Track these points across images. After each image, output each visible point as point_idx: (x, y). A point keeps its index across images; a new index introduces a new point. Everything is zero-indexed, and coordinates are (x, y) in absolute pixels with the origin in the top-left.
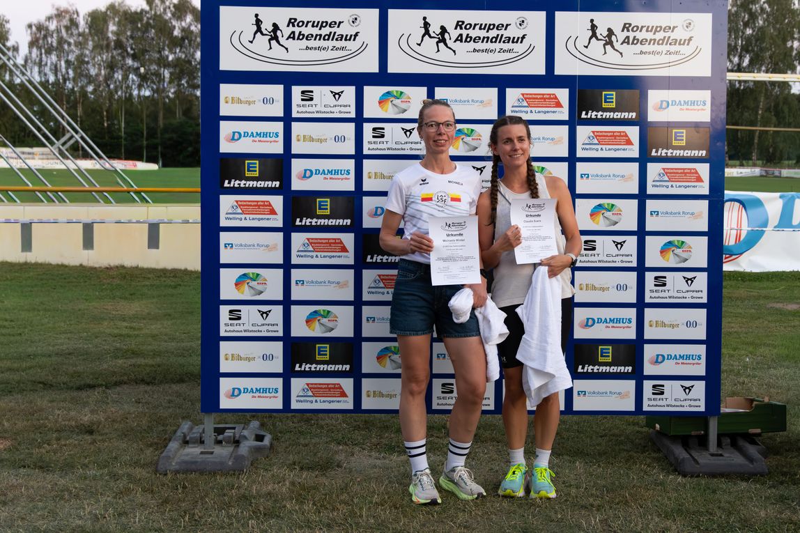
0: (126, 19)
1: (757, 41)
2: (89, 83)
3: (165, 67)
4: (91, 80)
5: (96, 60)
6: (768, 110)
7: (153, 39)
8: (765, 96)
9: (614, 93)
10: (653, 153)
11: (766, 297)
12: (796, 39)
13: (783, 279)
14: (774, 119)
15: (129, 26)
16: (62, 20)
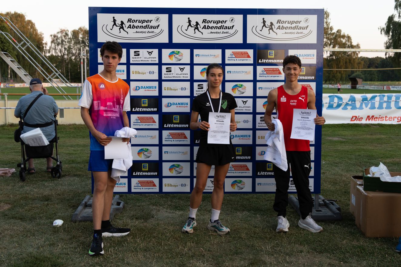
0: (85, 33)
2: (73, 56)
4: (73, 55)
5: (75, 47)
11: (325, 135)
12: (325, 38)
13: (331, 127)
16: (62, 33)
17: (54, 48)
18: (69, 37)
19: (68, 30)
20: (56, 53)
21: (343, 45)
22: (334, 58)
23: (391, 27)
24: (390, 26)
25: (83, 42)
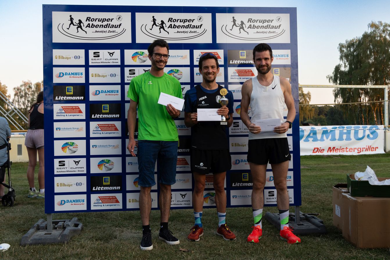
16: (26, 86)
17: (17, 100)
18: (33, 89)
19: (32, 83)
20: (19, 105)
23: (339, 76)
24: (337, 75)
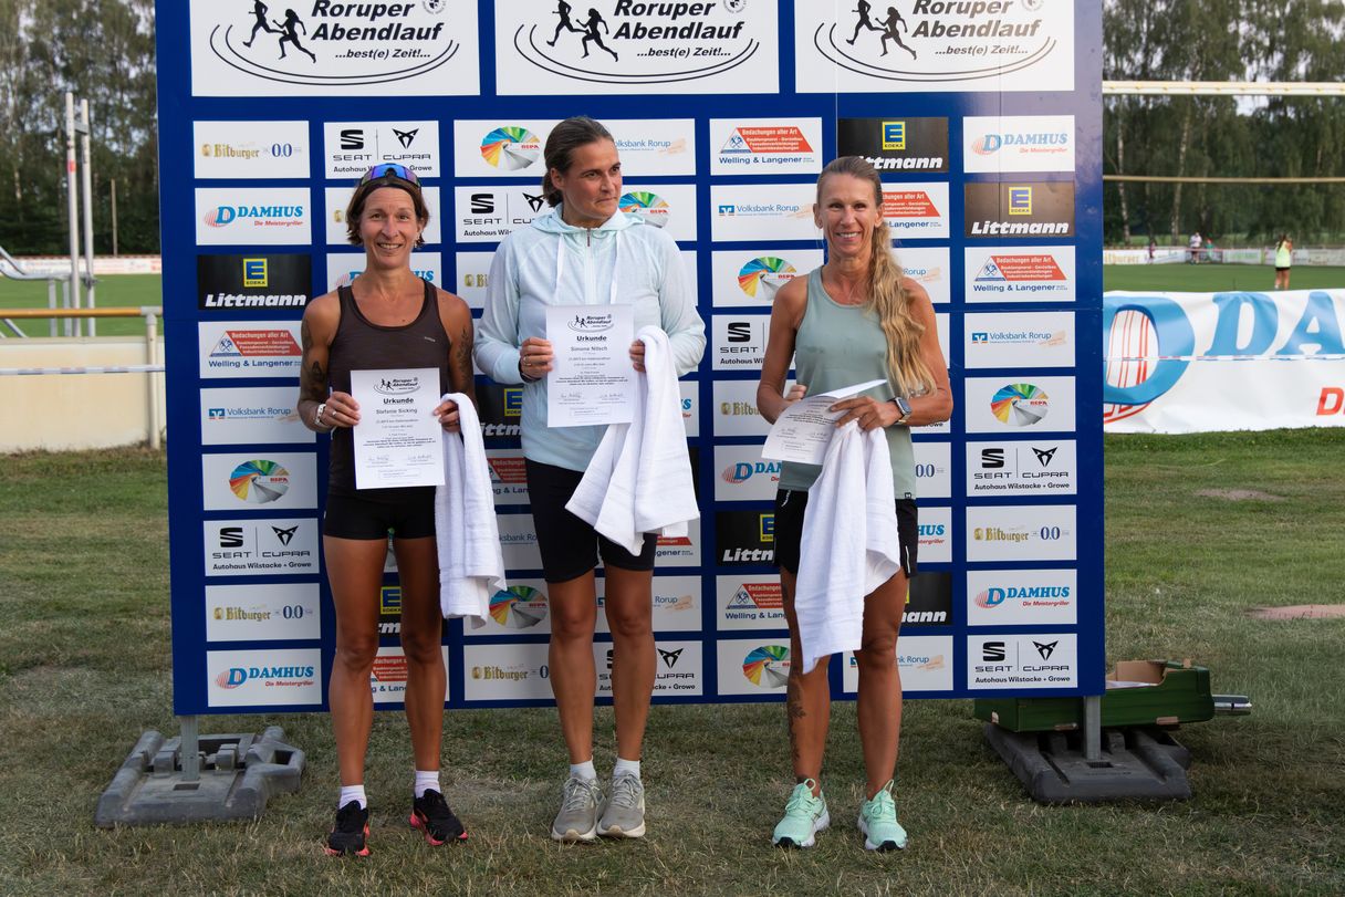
1: (1175, 21)
3: (122, 90)
6: (1196, 144)
7: (100, 40)
8: (1191, 122)
9: (903, 124)
10: (976, 230)
11: (1193, 479)
12: (1242, 18)
13: (1225, 446)
14: (1208, 161)
15: (57, 18)
21: (1333, 54)
22: (1291, 114)
25: (39, 51)
